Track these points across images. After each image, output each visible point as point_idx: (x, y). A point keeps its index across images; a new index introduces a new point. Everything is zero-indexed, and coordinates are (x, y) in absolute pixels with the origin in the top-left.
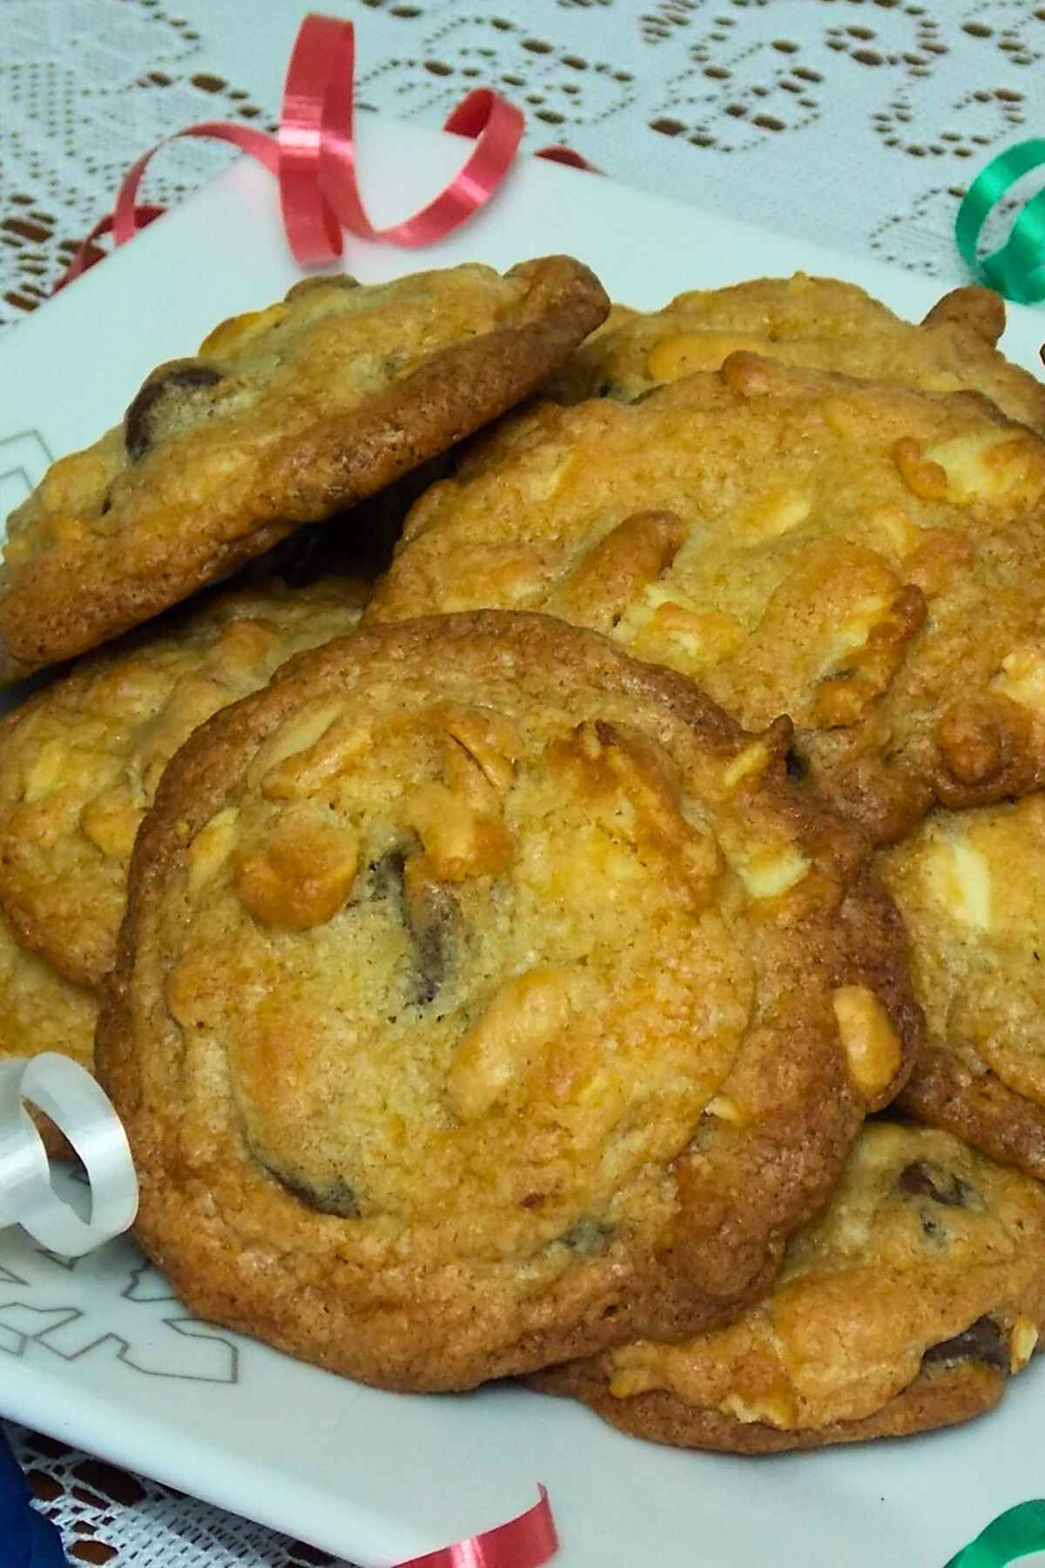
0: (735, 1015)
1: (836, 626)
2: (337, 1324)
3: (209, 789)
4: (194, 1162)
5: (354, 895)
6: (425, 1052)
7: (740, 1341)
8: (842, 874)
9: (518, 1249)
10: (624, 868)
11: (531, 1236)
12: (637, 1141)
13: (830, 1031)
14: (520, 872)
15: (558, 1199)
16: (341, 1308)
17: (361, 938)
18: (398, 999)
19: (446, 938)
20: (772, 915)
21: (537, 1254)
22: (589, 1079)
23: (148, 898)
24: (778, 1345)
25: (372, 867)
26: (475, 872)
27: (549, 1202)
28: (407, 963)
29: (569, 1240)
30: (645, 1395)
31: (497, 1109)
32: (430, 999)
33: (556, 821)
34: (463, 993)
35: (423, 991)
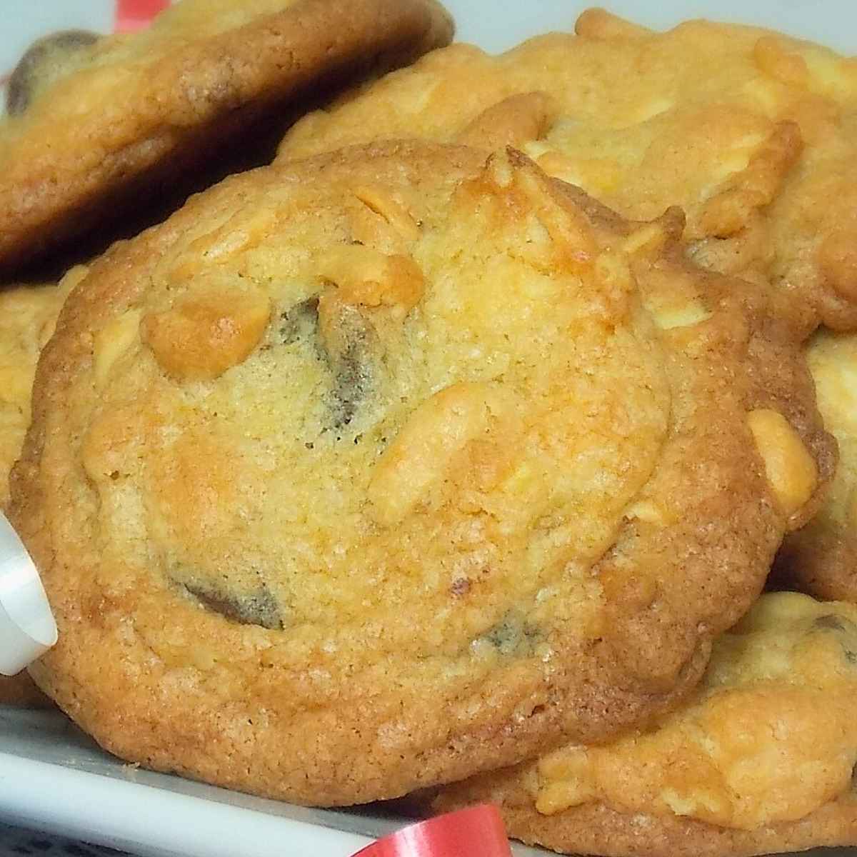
0: (655, 416)
1: (715, 161)
2: (262, 733)
3: (111, 303)
4: (115, 592)
5: (268, 339)
6: (344, 472)
7: (670, 740)
8: (749, 316)
9: (445, 641)
10: (538, 288)
11: (458, 623)
12: (560, 537)
13: (748, 443)
14: (432, 307)
15: (486, 586)
16: (266, 718)
17: (275, 376)
18: (315, 426)
19: (364, 358)
20: (681, 342)
21: (464, 652)
22: (513, 468)
23: (54, 398)
24: (708, 744)
25: (284, 315)
26: (389, 299)
27: (477, 588)
28: (322, 390)
29: (495, 636)
30: (572, 808)
31: (420, 509)
32: (347, 422)
33: (466, 259)
34: (381, 413)
35: (340, 414)
